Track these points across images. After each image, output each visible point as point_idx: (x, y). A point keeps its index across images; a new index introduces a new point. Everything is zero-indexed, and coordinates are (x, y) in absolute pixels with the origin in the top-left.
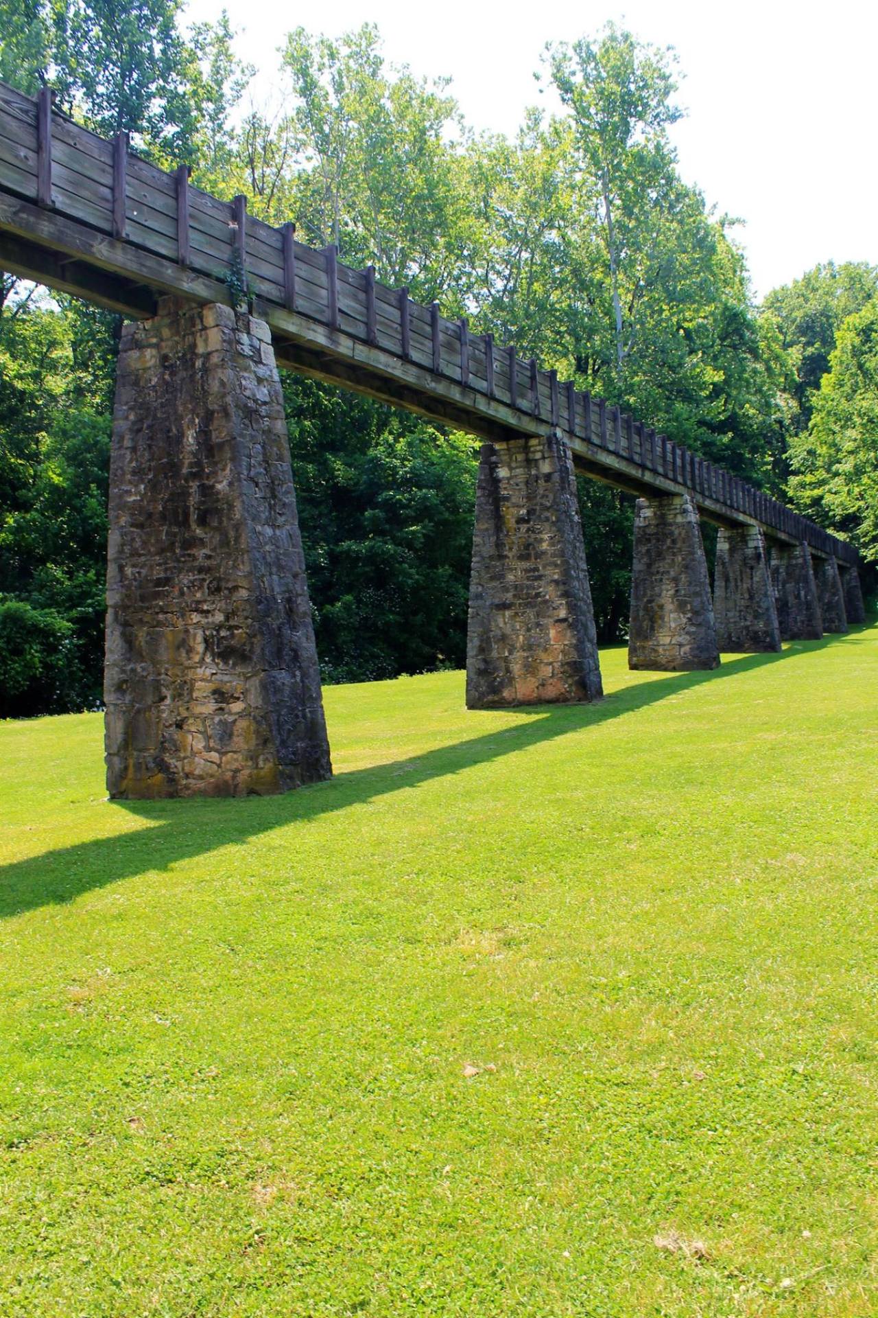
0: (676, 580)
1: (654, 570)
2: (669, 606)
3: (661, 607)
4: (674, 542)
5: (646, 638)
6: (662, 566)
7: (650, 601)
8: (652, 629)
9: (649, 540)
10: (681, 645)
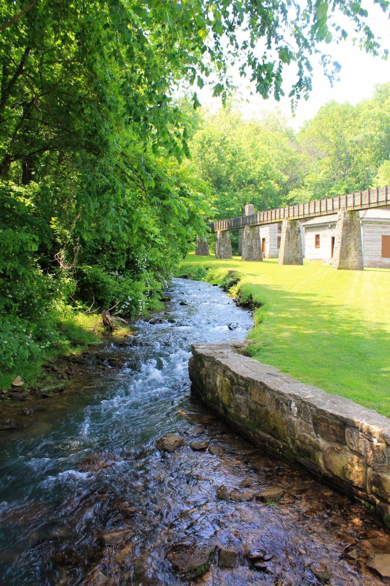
0: (355, 240)
1: (348, 235)
2: (353, 249)
3: (350, 249)
4: (355, 227)
5: (345, 259)
6: (351, 234)
7: (347, 246)
8: (347, 256)
9: (347, 225)
10: (355, 262)
